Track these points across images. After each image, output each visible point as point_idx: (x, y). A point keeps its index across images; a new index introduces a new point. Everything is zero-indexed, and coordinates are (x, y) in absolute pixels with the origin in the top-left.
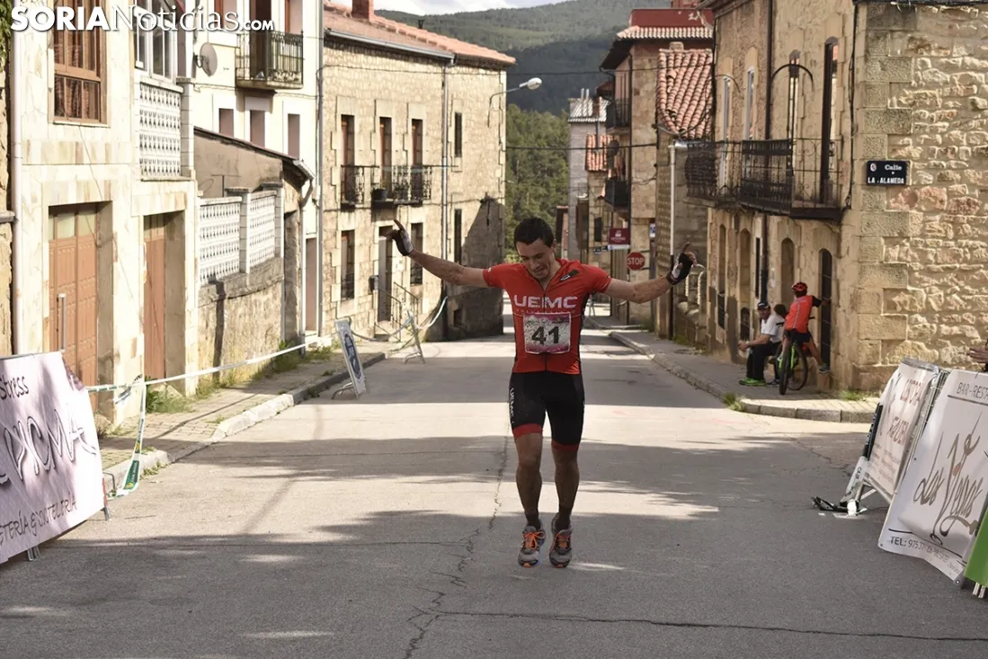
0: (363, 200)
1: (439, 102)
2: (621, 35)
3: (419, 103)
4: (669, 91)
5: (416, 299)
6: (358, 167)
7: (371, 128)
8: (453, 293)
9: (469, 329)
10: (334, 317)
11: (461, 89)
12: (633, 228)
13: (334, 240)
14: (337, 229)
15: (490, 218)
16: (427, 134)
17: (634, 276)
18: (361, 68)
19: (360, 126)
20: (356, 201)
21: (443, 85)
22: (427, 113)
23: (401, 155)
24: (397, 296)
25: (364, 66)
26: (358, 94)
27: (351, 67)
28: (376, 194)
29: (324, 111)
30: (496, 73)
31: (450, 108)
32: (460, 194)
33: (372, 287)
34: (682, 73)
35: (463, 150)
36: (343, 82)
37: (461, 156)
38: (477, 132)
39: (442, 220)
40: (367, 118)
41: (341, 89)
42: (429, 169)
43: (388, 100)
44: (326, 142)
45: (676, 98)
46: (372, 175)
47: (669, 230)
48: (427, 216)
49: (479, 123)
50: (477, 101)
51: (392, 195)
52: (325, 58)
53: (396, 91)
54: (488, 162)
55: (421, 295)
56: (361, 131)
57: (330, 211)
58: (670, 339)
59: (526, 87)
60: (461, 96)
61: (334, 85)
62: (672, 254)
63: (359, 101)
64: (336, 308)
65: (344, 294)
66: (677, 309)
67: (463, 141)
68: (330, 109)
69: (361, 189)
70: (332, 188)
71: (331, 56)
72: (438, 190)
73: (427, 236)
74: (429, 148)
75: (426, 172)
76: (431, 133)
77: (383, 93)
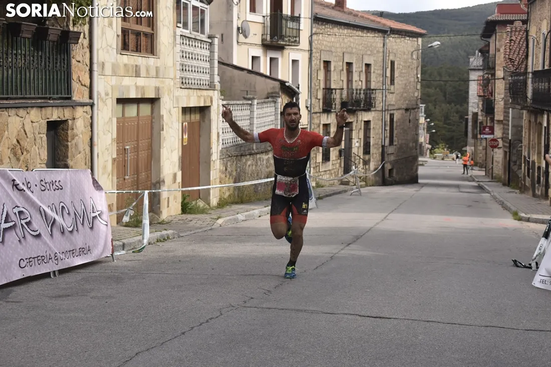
0: (335, 107)
1: (381, 54)
2: (489, 18)
3: (370, 55)
4: (511, 48)
5: (366, 163)
6: (333, 89)
7: (341, 68)
8: (388, 159)
9: (397, 180)
10: (318, 171)
11: (394, 47)
12: (496, 125)
13: (318, 128)
14: (320, 123)
15: (411, 119)
16: (374, 72)
17: (496, 152)
18: (336, 35)
19: (335, 67)
20: (331, 107)
21: (384, 45)
22: (374, 61)
23: (358, 82)
24: (355, 160)
25: (337, 34)
26: (333, 50)
27: (330, 35)
28: (344, 104)
29: (313, 59)
30: (415, 39)
31: (387, 58)
32: (393, 105)
33: (340, 155)
34: (519, 38)
35: (395, 81)
36: (325, 43)
37: (394, 84)
38: (403, 71)
39: (382, 119)
40: (339, 63)
41: (323, 47)
42: (374, 91)
43: (351, 53)
44: (314, 75)
45: (514, 52)
46: (341, 94)
47: (508, 125)
48: (373, 117)
49: (405, 66)
50: (404, 54)
51: (353, 105)
52: (314, 30)
53: (356, 48)
54: (410, 88)
55: (369, 160)
56: (334, 70)
57: (316, 113)
58: (508, 186)
59: (432, 46)
60: (395, 51)
61: (319, 44)
62: (510, 138)
63: (334, 54)
64: (319, 166)
65: (324, 157)
66: (512, 169)
67: (396, 76)
68: (317, 57)
69: (334, 101)
70: (317, 100)
71: (318, 28)
72: (380, 103)
73: (373, 128)
74: (375, 80)
75: (373, 93)
76: (376, 71)
77: (348, 50)
